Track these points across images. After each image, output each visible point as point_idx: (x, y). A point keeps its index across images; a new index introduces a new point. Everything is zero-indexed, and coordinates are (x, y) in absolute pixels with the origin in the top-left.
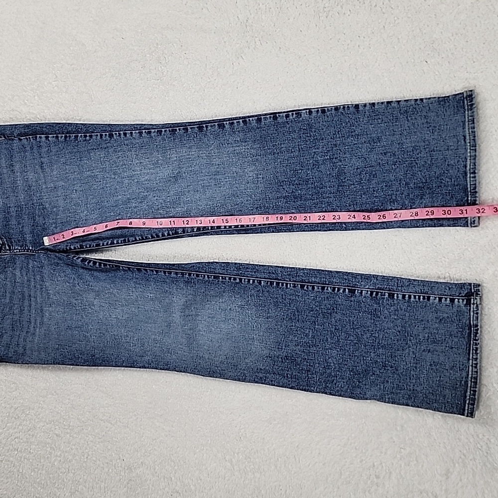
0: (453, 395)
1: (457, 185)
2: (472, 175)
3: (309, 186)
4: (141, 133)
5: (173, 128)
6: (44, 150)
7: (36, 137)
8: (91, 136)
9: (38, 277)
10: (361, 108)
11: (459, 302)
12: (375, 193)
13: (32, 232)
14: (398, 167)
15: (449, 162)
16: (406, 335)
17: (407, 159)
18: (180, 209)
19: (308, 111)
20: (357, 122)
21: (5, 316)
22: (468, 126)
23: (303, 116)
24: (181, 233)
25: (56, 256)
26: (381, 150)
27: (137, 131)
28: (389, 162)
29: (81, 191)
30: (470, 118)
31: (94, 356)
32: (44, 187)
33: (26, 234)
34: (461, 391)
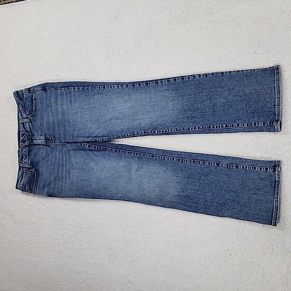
0: (267, 215)
1: (271, 112)
2: (278, 107)
3: (199, 112)
4: (118, 86)
5: (133, 84)
6: (73, 94)
7: (69, 88)
8: (95, 88)
9: (67, 156)
10: (224, 74)
11: (270, 170)
12: (231, 115)
13: (64, 134)
14: (242, 102)
15: (267, 100)
16: (244, 186)
17: (247, 99)
18: (135, 123)
19: (199, 75)
20: (222, 80)
21: (51, 174)
22: (276, 83)
23: (196, 78)
24: (136, 135)
25: (76, 145)
26: (234, 94)
27: (117, 86)
28: (238, 100)
29: (89, 114)
30: (277, 79)
31: (94, 194)
32: (70, 112)
33: (61, 135)
34: (270, 213)
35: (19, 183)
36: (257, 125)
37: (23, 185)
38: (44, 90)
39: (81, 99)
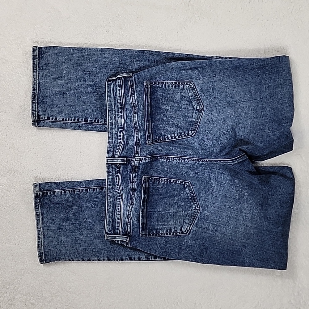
0: (46, 60)
1: (47, 208)
2: (38, 214)
10: (106, 258)
12: (96, 204)
14: (83, 220)
15: (53, 222)
17: (78, 224)
20: (109, 250)
26: (94, 231)
28: (88, 223)
30: (41, 248)
34: (42, 63)
36: (63, 192)
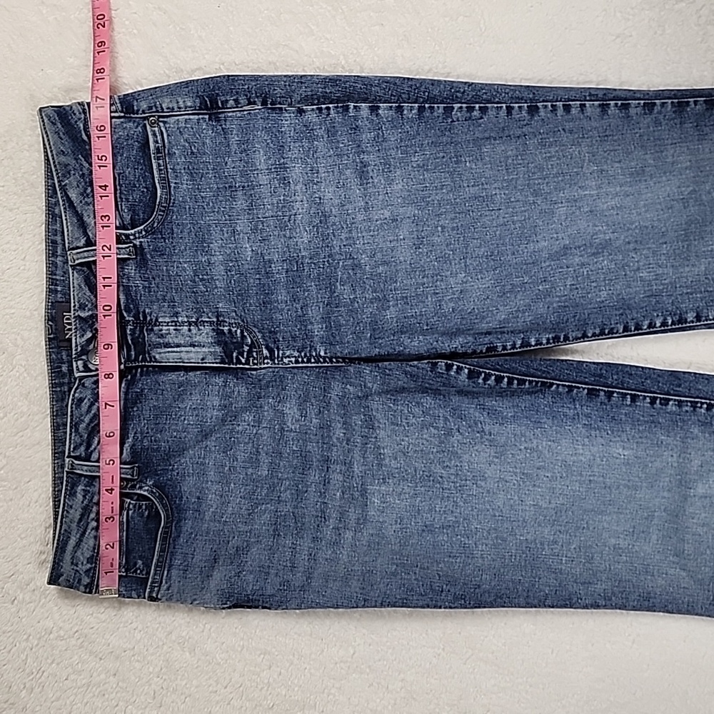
4: (604, 107)
5: (681, 99)
6: (367, 136)
7: (346, 109)
8: (484, 110)
9: (357, 420)
13: (326, 319)
18: (687, 269)
21: (257, 505)
24: (693, 322)
27: (596, 103)
29: (453, 229)
31: (479, 586)
32: (360, 217)
33: (311, 323)
35: (68, 557)
37: (90, 560)
38: (207, 108)
39: (416, 159)
